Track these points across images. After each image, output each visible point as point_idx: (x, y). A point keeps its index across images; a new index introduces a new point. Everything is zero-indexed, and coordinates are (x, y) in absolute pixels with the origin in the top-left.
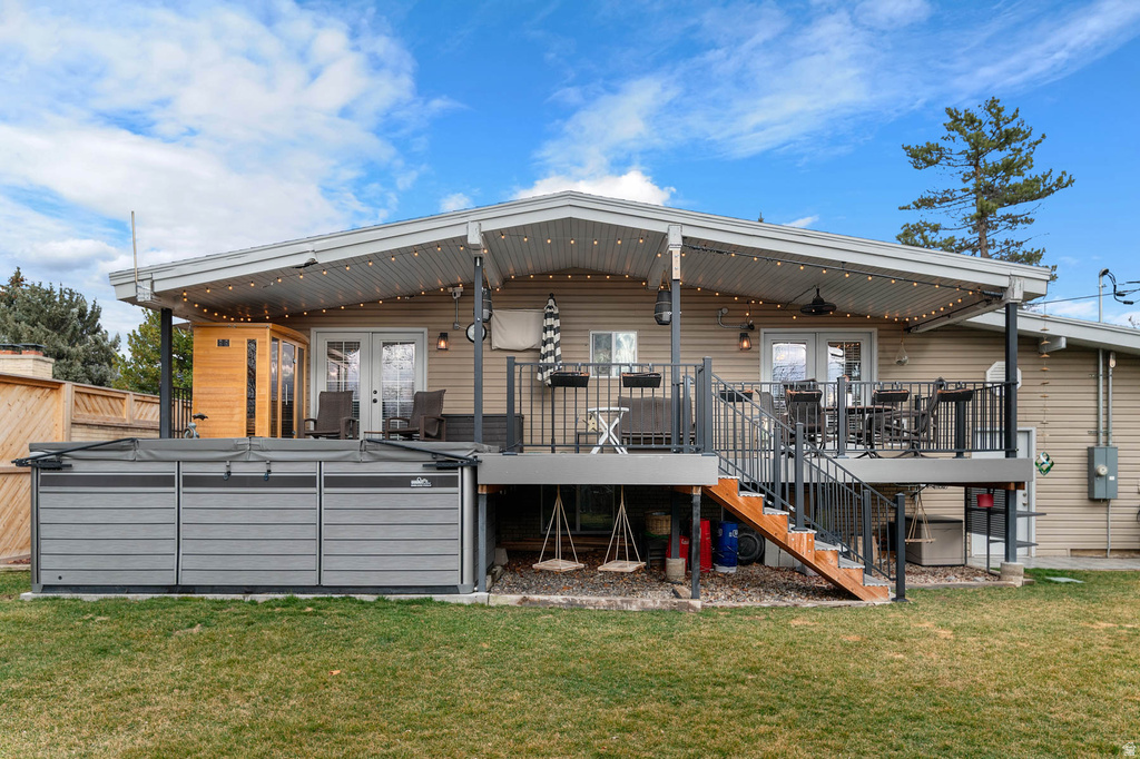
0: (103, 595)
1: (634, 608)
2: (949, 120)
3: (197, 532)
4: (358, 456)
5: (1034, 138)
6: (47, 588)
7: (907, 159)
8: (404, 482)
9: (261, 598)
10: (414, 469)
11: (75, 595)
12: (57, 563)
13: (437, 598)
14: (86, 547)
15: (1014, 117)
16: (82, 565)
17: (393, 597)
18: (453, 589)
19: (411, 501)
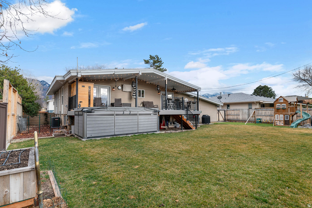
0: (101, 138)
1: (177, 132)
2: (150, 57)
3: (118, 124)
4: (143, 110)
5: (162, 63)
6: (88, 138)
7: (144, 62)
8: (150, 114)
9: (130, 135)
10: (151, 112)
11: (95, 139)
12: (91, 132)
13: (155, 133)
14: (97, 129)
15: (160, 59)
16: (96, 132)
17: (149, 133)
18: (156, 131)
19: (151, 118)
